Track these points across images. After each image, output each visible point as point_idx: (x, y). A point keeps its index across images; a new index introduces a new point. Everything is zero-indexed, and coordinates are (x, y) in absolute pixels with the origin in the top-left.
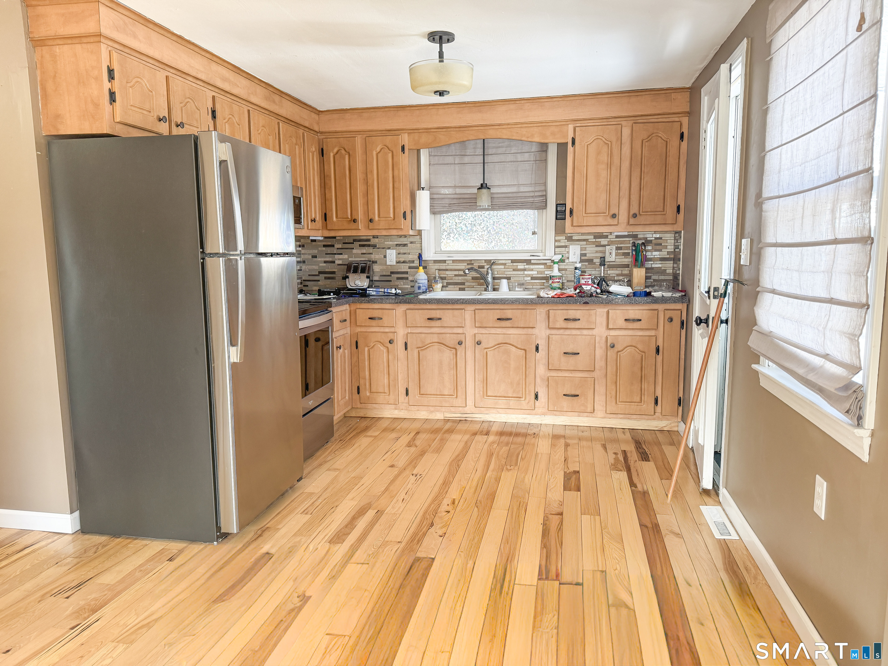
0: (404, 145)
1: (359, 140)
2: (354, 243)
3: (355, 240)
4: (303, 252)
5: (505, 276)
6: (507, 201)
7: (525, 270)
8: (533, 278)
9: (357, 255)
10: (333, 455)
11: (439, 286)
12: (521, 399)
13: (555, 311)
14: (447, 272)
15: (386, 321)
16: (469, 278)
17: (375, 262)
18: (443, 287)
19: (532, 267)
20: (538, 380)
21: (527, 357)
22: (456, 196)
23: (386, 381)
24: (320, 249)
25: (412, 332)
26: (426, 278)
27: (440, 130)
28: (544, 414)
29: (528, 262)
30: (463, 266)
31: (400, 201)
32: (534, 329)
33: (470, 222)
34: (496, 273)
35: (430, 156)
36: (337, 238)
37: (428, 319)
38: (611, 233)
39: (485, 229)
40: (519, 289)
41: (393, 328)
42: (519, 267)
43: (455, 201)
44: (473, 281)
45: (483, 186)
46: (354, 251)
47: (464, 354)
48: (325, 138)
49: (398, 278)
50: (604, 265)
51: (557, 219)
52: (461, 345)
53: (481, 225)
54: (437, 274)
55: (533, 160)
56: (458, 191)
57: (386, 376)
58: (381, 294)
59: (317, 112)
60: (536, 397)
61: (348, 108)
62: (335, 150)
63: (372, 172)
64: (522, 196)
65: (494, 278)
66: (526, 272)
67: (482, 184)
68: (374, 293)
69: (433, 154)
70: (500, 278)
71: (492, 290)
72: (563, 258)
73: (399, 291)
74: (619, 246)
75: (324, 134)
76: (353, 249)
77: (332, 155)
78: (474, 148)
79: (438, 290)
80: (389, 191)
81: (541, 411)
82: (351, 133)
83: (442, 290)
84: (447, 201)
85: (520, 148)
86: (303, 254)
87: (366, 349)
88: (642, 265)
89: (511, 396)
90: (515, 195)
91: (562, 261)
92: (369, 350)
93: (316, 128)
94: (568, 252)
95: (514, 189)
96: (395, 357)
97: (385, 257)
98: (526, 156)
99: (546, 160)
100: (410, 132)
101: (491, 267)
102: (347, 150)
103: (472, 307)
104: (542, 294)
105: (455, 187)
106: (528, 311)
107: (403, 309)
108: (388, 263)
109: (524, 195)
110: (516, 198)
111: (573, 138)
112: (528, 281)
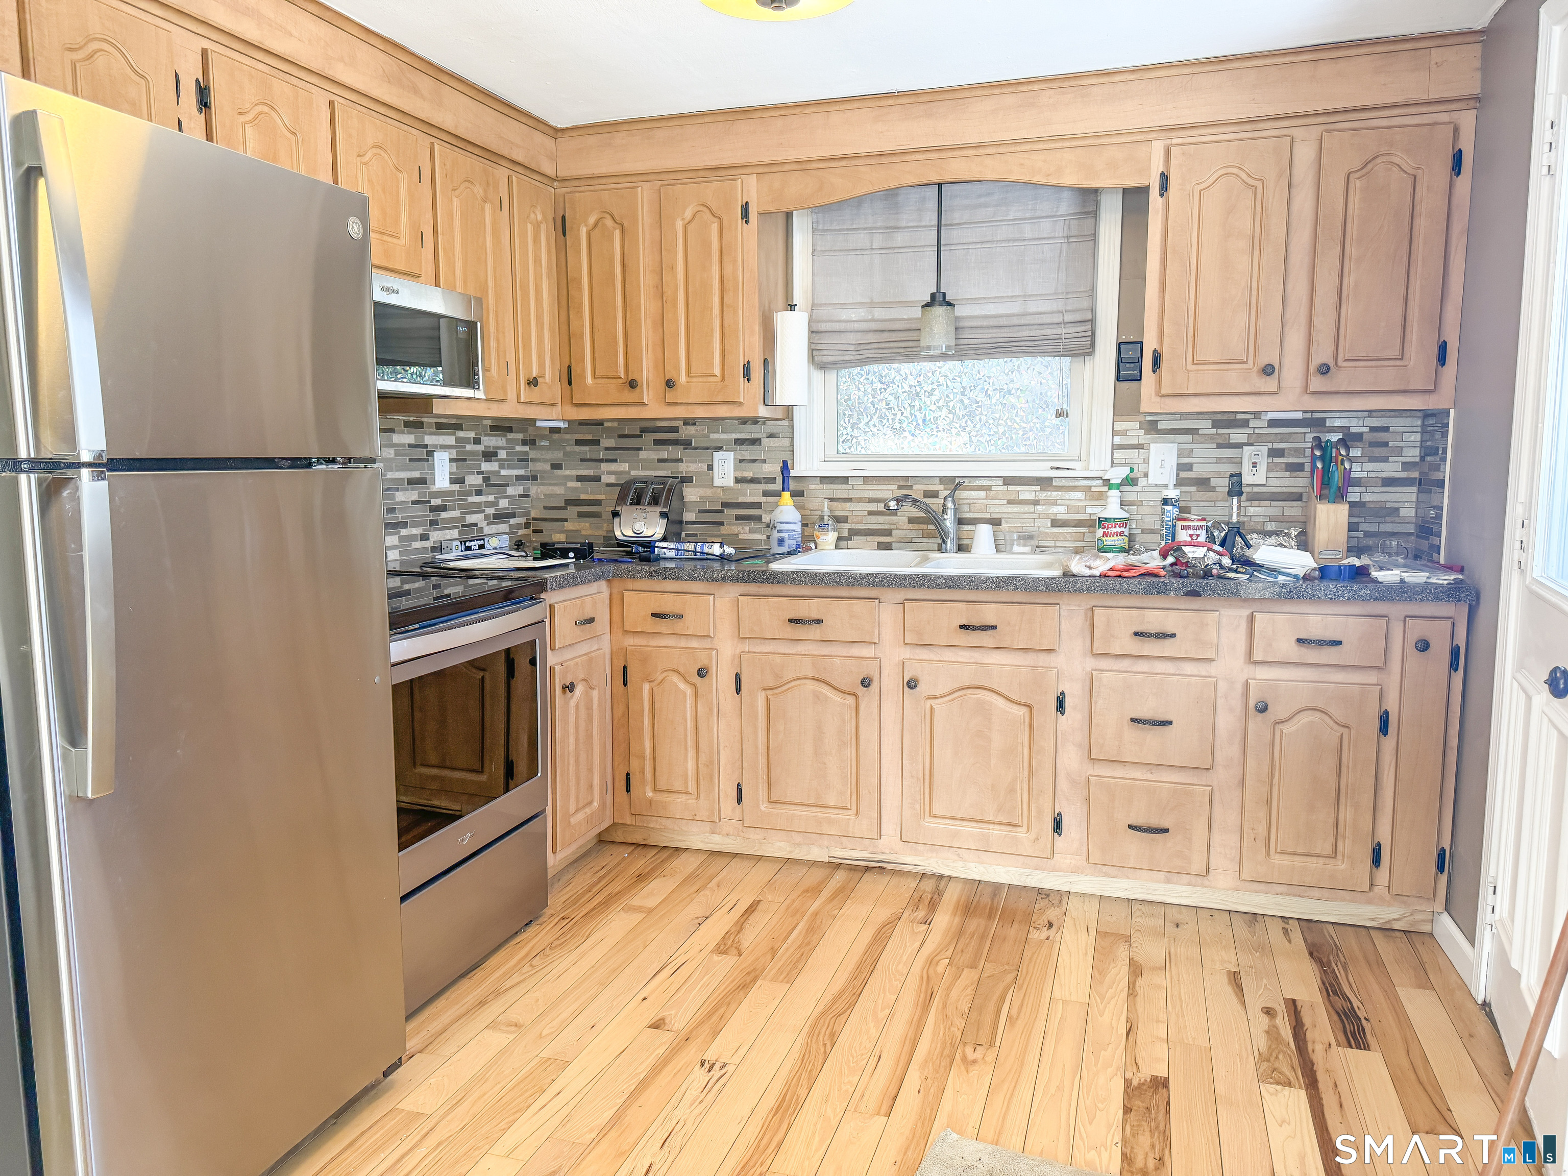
0: (747, 204)
1: (645, 194)
2: (641, 436)
3: (644, 430)
4: (532, 454)
5: (988, 516)
6: (995, 335)
7: (1036, 502)
8: (1055, 523)
9: (647, 465)
10: (525, 970)
11: (832, 537)
12: (1019, 829)
13: (1109, 611)
14: (850, 506)
15: (690, 624)
16: (901, 519)
17: (687, 480)
18: (839, 539)
19: (1055, 494)
20: (1063, 784)
21: (1036, 724)
22: (873, 326)
23: (691, 765)
24: (568, 449)
25: (754, 650)
26: (799, 518)
27: (832, 164)
28: (1076, 871)
29: (1045, 482)
30: (889, 492)
31: (738, 337)
32: (1053, 654)
33: (907, 388)
34: (966, 508)
35: (814, 230)
36: (606, 424)
37: (791, 621)
38: (1257, 414)
39: (941, 403)
40: (1022, 549)
41: (709, 639)
42: (1022, 496)
43: (871, 338)
44: (911, 526)
45: (938, 299)
46: (643, 455)
47: (875, 710)
48: (571, 192)
49: (739, 518)
50: (1240, 494)
51: (1118, 379)
52: (870, 687)
53: (932, 394)
54: (826, 509)
55: (1061, 235)
56: (879, 313)
57: (691, 753)
58: (687, 555)
59: (551, 132)
60: (1058, 826)
61: (620, 118)
62: (592, 220)
63: (673, 268)
64: (1032, 322)
65: (960, 522)
66: (1040, 508)
67: (933, 296)
68: (672, 554)
69: (821, 227)
70: (974, 522)
71: (955, 548)
72: (1132, 475)
73: (729, 550)
74: (1276, 446)
75: (567, 184)
76: (640, 449)
77: (584, 230)
78: (918, 210)
79: (827, 547)
80: (711, 314)
81: (1068, 861)
82: (628, 179)
83: (837, 547)
84: (852, 338)
85: (1030, 207)
86: (532, 460)
87: (646, 687)
88: (1340, 496)
89: (992, 819)
90: (1015, 321)
91: (1129, 481)
92: (651, 690)
93: (548, 168)
94: (1146, 461)
95: (1014, 308)
96: (711, 710)
97: (710, 468)
98: (1046, 226)
99: (1094, 237)
100: (761, 170)
101: (952, 495)
102: (617, 217)
103: (899, 595)
104: (1077, 566)
105: (872, 304)
106: (1039, 607)
107: (732, 595)
108: (717, 482)
109: (1037, 322)
110: (1016, 328)
111: (1162, 174)
112: (1045, 530)
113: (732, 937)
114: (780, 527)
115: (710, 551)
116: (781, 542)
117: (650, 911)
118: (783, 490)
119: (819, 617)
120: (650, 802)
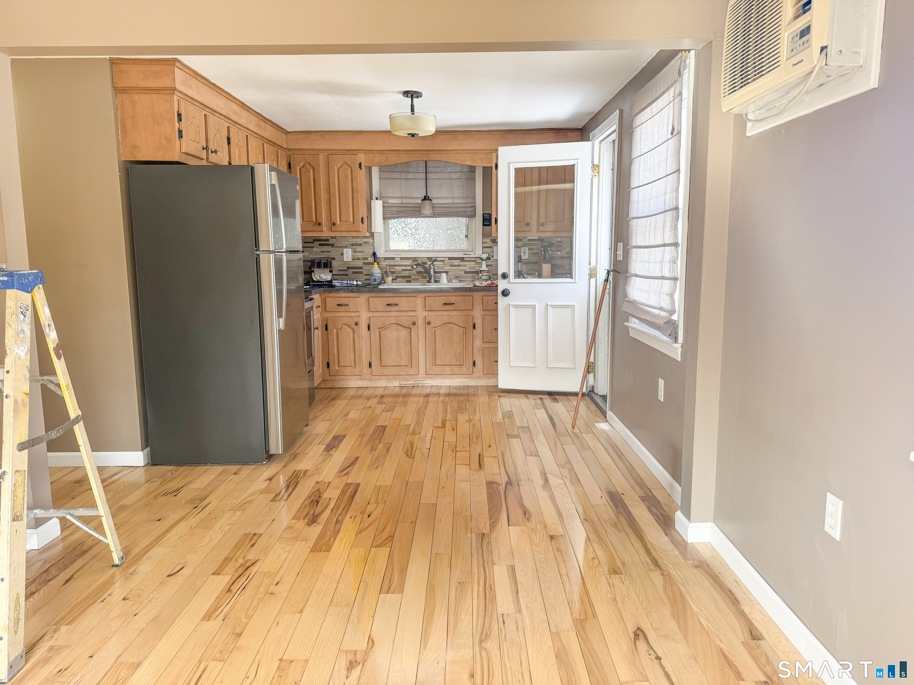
0: (361, 163)
1: (322, 157)
2: (314, 243)
3: (315, 240)
5: (444, 270)
6: (444, 210)
7: (459, 266)
8: (466, 272)
9: (316, 253)
10: (320, 412)
11: (390, 279)
12: (462, 366)
13: (487, 297)
14: (396, 268)
15: (351, 308)
16: (414, 272)
17: (334, 259)
18: (393, 279)
19: (464, 263)
20: (475, 351)
21: (467, 333)
22: (403, 205)
23: (352, 356)
25: (373, 316)
26: (380, 272)
27: (391, 152)
28: (480, 377)
29: (462, 259)
30: (409, 262)
31: (359, 209)
32: (472, 311)
33: (414, 226)
34: (436, 268)
37: (387, 305)
38: (525, 238)
40: (455, 281)
41: (358, 313)
42: (455, 264)
43: (402, 209)
44: (418, 274)
45: (426, 198)
46: (315, 249)
47: (417, 333)
48: (292, 154)
49: (354, 273)
50: (521, 262)
51: (484, 225)
52: (415, 325)
54: (388, 269)
55: (464, 178)
56: (405, 201)
57: (352, 353)
58: (345, 285)
59: (288, 133)
60: (474, 364)
61: (313, 130)
62: (301, 165)
63: (334, 184)
64: (456, 206)
65: (435, 272)
66: (460, 268)
68: (339, 284)
69: (383, 170)
70: (440, 272)
71: (434, 282)
72: (489, 256)
73: (360, 283)
74: (531, 247)
75: (291, 151)
76: (313, 247)
77: (298, 168)
78: (418, 167)
79: (389, 282)
80: (349, 200)
81: (477, 375)
82: (316, 151)
83: (392, 283)
84: (396, 209)
85: (454, 168)
87: (335, 331)
88: (549, 262)
89: (454, 364)
90: (451, 206)
91: (488, 259)
92: (337, 332)
93: (286, 146)
94: (493, 252)
95: (450, 201)
96: (359, 337)
97: (342, 254)
98: (459, 175)
99: (474, 179)
100: (365, 152)
101: (432, 263)
102: (312, 164)
103: (423, 295)
104: (477, 283)
105: (402, 198)
106: (466, 297)
107: (366, 297)
108: (345, 260)
109: (458, 206)
110: (451, 208)
111: (496, 163)
112: (463, 275)
114: (373, 275)
115: (353, 283)
116: (375, 280)
118: (374, 262)
119: (397, 303)
120: (337, 371)
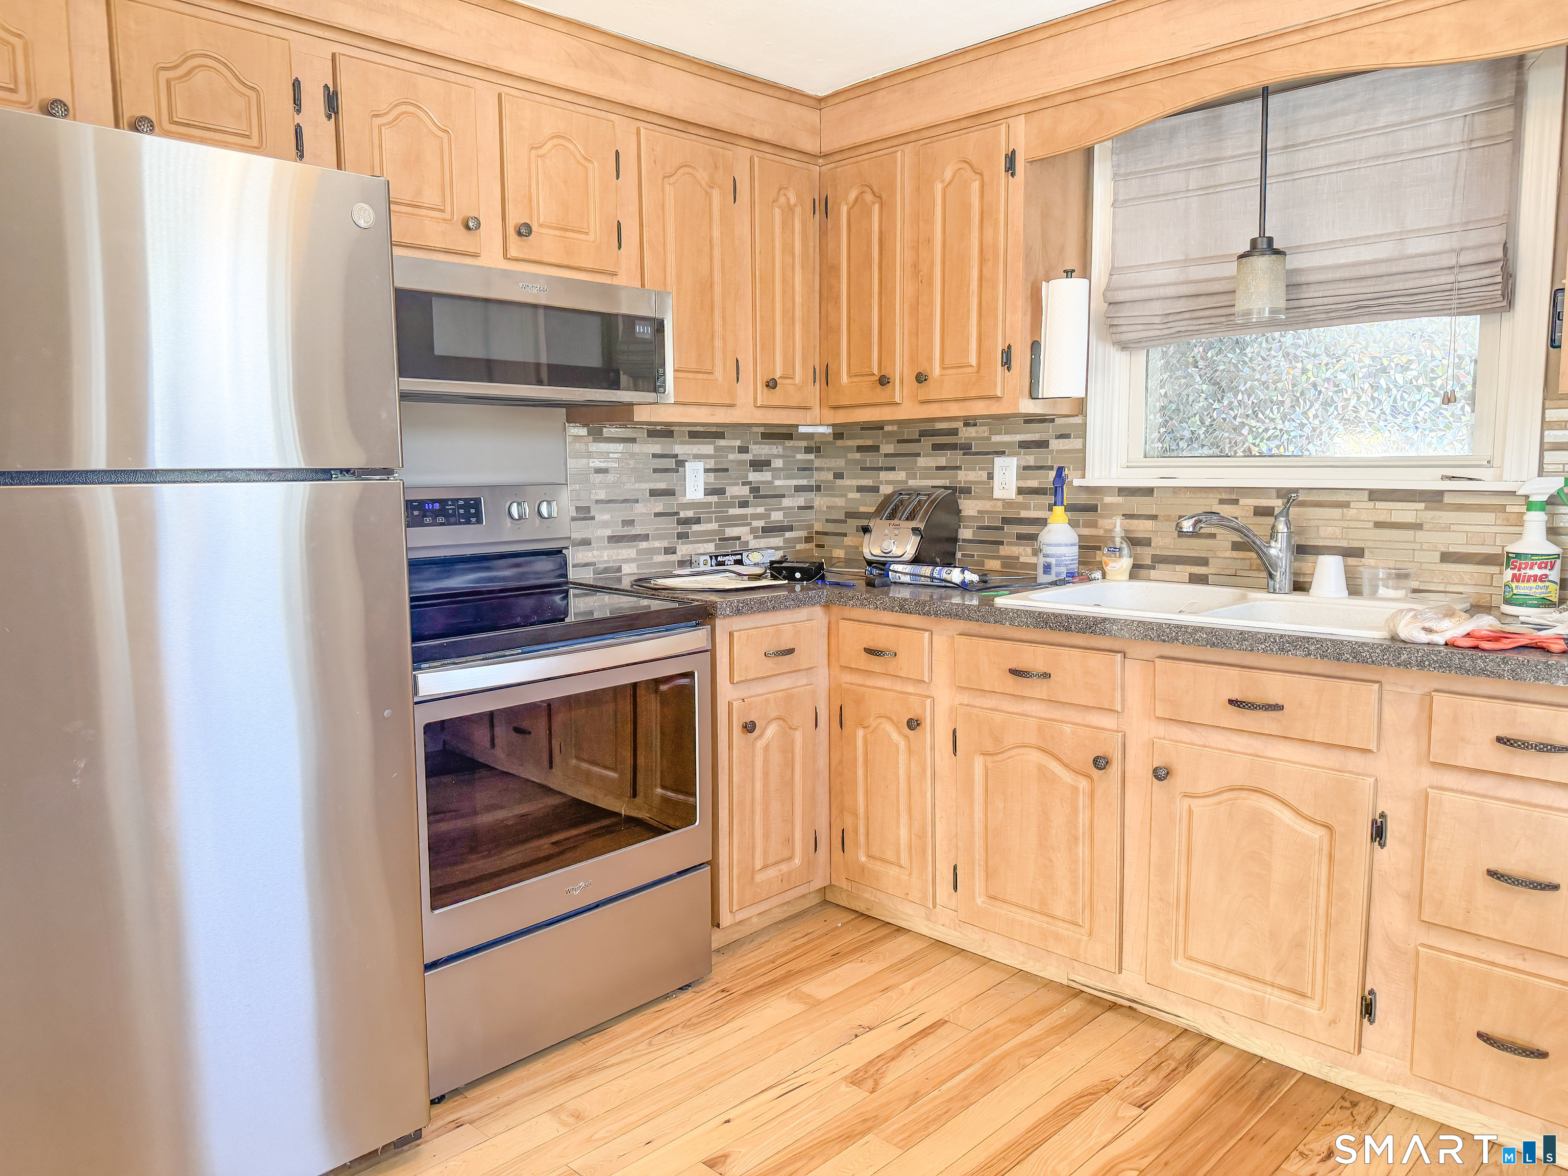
0: (1013, 152)
1: (904, 159)
2: (919, 441)
3: (923, 433)
4: (818, 463)
5: (1337, 544)
7: (1418, 526)
8: (1446, 557)
11: (1123, 564)
12: (1308, 1002)
13: (1458, 699)
14: (1151, 525)
15: (904, 664)
17: (966, 491)
18: (1135, 566)
19: (1446, 516)
20: (1378, 949)
21: (1338, 855)
22: (1184, 290)
23: (903, 833)
24: (850, 456)
25: (968, 704)
26: (1074, 540)
28: (1395, 1078)
29: (1433, 498)
31: (996, 317)
32: (1370, 756)
35: (1115, 175)
36: (888, 428)
37: (1012, 671)
40: (1392, 593)
41: (925, 685)
42: (1397, 517)
43: (1182, 305)
44: (1235, 554)
45: (1256, 247)
46: (922, 462)
49: (1020, 537)
52: (1109, 770)
54: (1119, 529)
55: (1457, 140)
56: (1197, 272)
57: (904, 819)
58: (923, 581)
59: (813, 103)
60: (1368, 1009)
62: (852, 196)
64: (1409, 269)
65: (1301, 550)
66: (1423, 537)
67: (1254, 242)
68: (906, 579)
69: (1122, 171)
70: (1317, 551)
71: (1287, 585)
73: (972, 577)
75: (831, 159)
76: (918, 455)
77: (844, 209)
78: (1249, 132)
79: (1118, 578)
81: (1383, 1064)
82: (888, 144)
84: (1158, 308)
86: (817, 469)
87: (860, 733)
89: (1270, 979)
90: (1383, 269)
91: (1563, 499)
92: (865, 737)
93: (809, 144)
96: (924, 770)
97: (990, 476)
99: (1516, 137)
100: (1031, 108)
101: (1285, 513)
102: (875, 190)
103: (1149, 650)
104: (1408, 627)
105: (1187, 262)
106: (1346, 684)
107: (950, 633)
108: (997, 494)
109: (1415, 268)
110: (1386, 279)
112: (1433, 567)
113: (881, 1063)
114: (1047, 550)
115: (948, 577)
116: (1047, 568)
117: (819, 1003)
118: (1055, 504)
119: (1046, 670)
120: (863, 868)
